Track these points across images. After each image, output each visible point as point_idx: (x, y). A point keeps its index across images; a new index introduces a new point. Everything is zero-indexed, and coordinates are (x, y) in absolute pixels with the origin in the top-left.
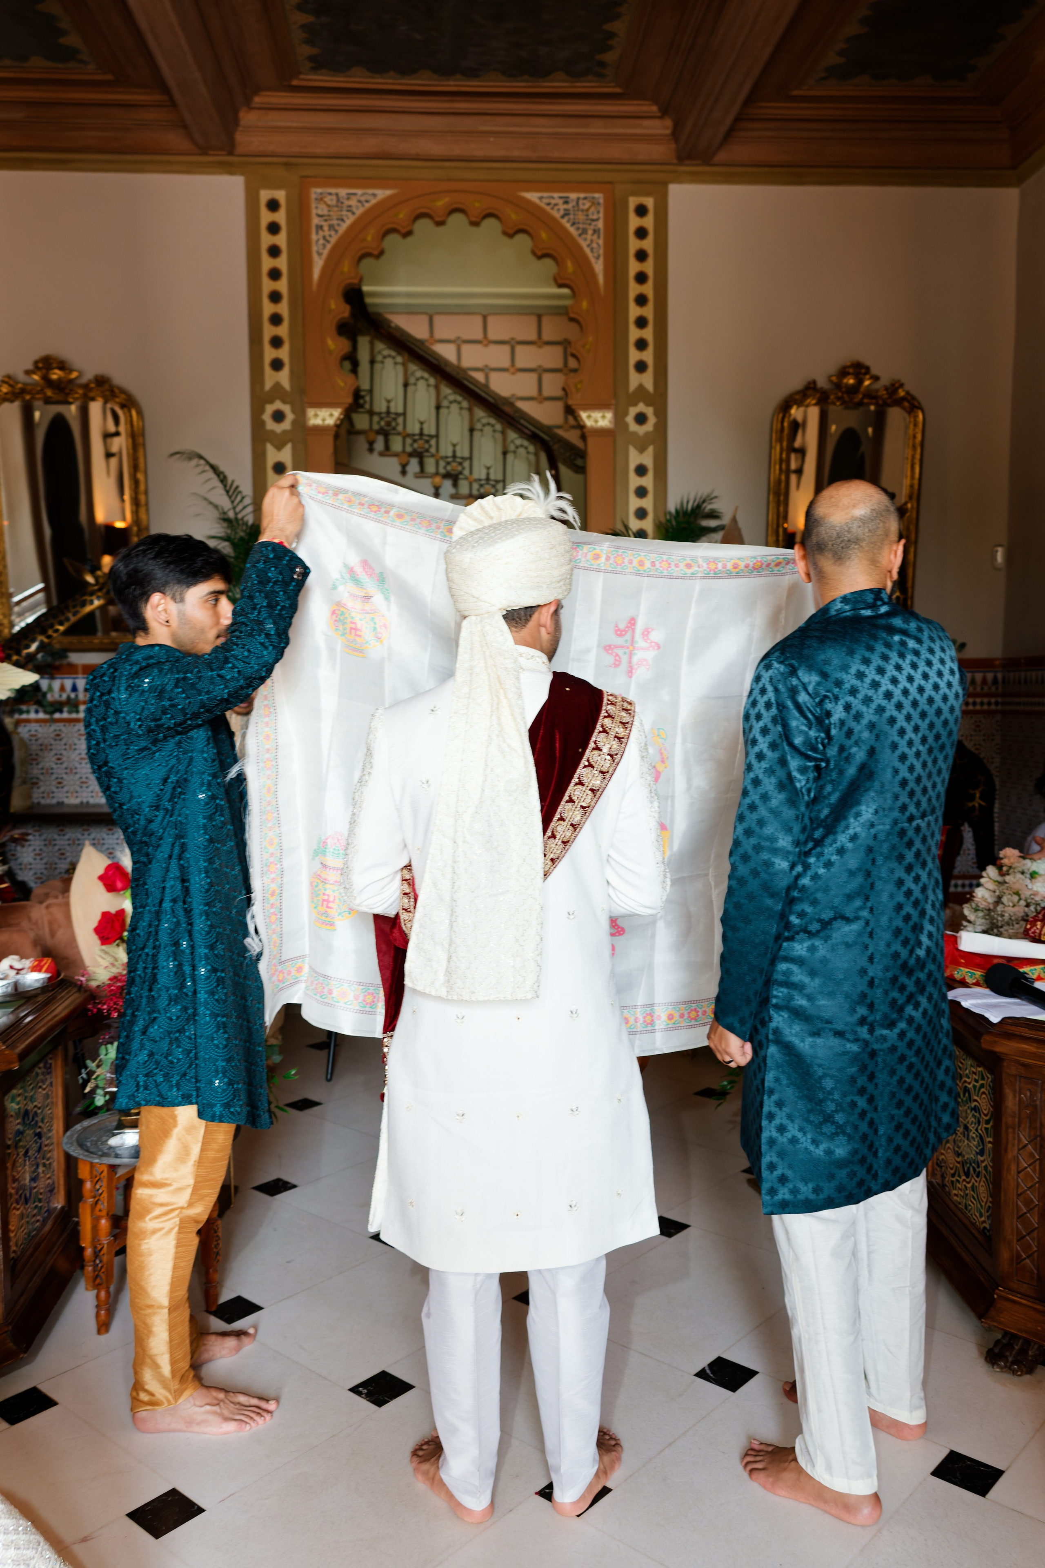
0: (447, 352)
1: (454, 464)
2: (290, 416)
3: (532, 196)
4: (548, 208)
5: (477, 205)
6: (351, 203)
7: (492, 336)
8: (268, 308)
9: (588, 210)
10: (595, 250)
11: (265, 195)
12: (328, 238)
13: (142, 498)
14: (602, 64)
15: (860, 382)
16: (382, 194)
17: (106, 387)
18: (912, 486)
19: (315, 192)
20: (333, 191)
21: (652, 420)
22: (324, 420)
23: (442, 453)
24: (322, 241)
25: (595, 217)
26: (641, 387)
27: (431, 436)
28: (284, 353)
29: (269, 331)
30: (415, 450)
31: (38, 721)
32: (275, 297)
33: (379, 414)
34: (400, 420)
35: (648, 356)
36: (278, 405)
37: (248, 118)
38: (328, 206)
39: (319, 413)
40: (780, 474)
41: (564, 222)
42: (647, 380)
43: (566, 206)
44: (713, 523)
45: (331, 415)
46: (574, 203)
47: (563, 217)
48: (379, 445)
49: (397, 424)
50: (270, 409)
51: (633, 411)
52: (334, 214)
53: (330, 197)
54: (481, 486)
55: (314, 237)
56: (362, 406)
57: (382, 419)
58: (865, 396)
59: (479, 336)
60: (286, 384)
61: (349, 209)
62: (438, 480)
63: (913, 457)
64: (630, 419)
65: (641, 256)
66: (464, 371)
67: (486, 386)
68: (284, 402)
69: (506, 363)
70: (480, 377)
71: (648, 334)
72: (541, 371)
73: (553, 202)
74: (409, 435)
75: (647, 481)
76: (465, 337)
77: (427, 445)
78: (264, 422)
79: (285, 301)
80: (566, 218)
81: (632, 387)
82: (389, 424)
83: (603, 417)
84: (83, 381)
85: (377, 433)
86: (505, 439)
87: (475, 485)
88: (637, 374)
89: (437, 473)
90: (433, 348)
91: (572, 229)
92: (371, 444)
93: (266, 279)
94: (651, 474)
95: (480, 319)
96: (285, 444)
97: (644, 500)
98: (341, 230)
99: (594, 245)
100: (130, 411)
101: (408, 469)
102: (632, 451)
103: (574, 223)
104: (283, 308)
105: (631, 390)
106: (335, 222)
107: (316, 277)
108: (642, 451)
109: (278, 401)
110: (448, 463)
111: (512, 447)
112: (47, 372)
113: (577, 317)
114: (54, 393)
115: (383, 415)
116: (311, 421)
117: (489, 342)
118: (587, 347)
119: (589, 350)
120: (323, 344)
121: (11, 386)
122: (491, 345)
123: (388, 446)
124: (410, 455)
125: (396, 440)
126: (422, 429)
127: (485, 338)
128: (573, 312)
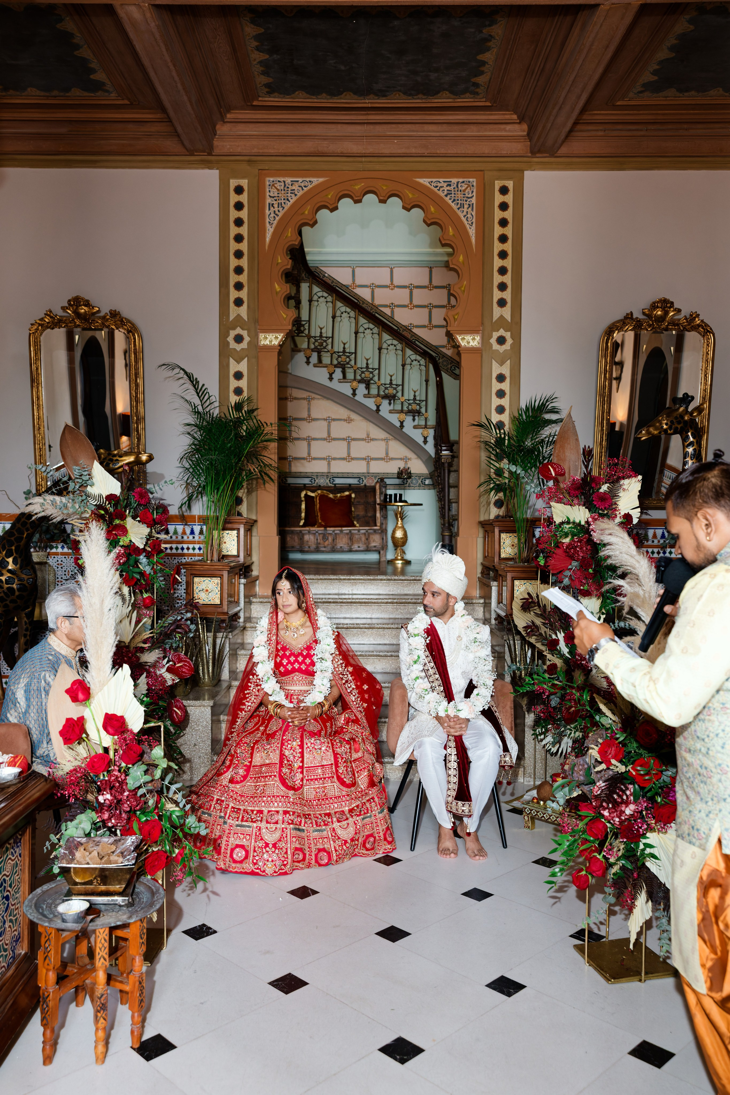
0: (365, 294)
1: (366, 373)
2: (247, 339)
3: (424, 181)
4: (436, 189)
5: (384, 188)
6: (294, 188)
7: (396, 282)
8: (234, 262)
9: (464, 191)
10: (469, 219)
11: (233, 183)
12: (277, 212)
13: (141, 396)
14: (476, 85)
15: (666, 313)
16: (316, 181)
17: (117, 317)
18: (705, 390)
19: (269, 180)
20: (282, 179)
21: (509, 341)
22: (271, 341)
23: (359, 365)
24: (272, 215)
25: (470, 195)
26: (502, 317)
27: (351, 353)
28: (243, 294)
29: (234, 279)
30: (339, 363)
31: (62, 554)
32: (239, 254)
33: (315, 337)
34: (329, 342)
35: (507, 295)
36: (239, 331)
37: (222, 129)
38: (278, 190)
39: (267, 336)
40: (605, 381)
41: (447, 199)
42: (506, 312)
43: (448, 188)
44: (554, 417)
45: (276, 338)
46: (455, 186)
47: (446, 196)
48: (314, 359)
49: (327, 345)
50: (233, 334)
51: (496, 335)
52: (282, 195)
53: (279, 184)
54: (386, 388)
55: (267, 212)
56: (302, 332)
57: (316, 341)
58: (669, 323)
59: (388, 283)
60: (245, 316)
61: (293, 192)
62: (355, 384)
63: (706, 368)
64: (493, 341)
65: (503, 223)
66: (376, 307)
67: (392, 318)
68: (243, 329)
69: (407, 302)
70: (387, 311)
71: (507, 279)
72: (430, 307)
73: (439, 185)
74: (335, 352)
75: (505, 386)
76: (377, 284)
77: (348, 359)
78: (228, 343)
79: (245, 257)
80: (449, 196)
81: (495, 317)
82: (321, 344)
83: (474, 339)
84: (102, 314)
85: (313, 350)
86: (404, 355)
87: (382, 388)
88: (499, 308)
89: (355, 379)
90: (354, 290)
91: (453, 205)
92: (308, 358)
93: (232, 242)
94: (508, 380)
95: (388, 270)
96: (243, 359)
97: (503, 399)
98: (286, 207)
99: (469, 216)
100: (134, 335)
101: (334, 376)
102: (495, 365)
103: (454, 200)
104: (244, 262)
105: (494, 320)
106: (283, 201)
107: (268, 240)
108: (502, 363)
109: (239, 328)
110: (363, 372)
111: (409, 361)
112: (77, 308)
113: (456, 267)
114: (81, 323)
115: (318, 338)
116: (262, 342)
117: (394, 287)
118: (463, 289)
119: (464, 291)
120: (272, 287)
121: (51, 317)
122: (396, 289)
123: (321, 360)
124: (335, 366)
125: (326, 356)
126: (344, 348)
127: (392, 284)
128: (453, 264)
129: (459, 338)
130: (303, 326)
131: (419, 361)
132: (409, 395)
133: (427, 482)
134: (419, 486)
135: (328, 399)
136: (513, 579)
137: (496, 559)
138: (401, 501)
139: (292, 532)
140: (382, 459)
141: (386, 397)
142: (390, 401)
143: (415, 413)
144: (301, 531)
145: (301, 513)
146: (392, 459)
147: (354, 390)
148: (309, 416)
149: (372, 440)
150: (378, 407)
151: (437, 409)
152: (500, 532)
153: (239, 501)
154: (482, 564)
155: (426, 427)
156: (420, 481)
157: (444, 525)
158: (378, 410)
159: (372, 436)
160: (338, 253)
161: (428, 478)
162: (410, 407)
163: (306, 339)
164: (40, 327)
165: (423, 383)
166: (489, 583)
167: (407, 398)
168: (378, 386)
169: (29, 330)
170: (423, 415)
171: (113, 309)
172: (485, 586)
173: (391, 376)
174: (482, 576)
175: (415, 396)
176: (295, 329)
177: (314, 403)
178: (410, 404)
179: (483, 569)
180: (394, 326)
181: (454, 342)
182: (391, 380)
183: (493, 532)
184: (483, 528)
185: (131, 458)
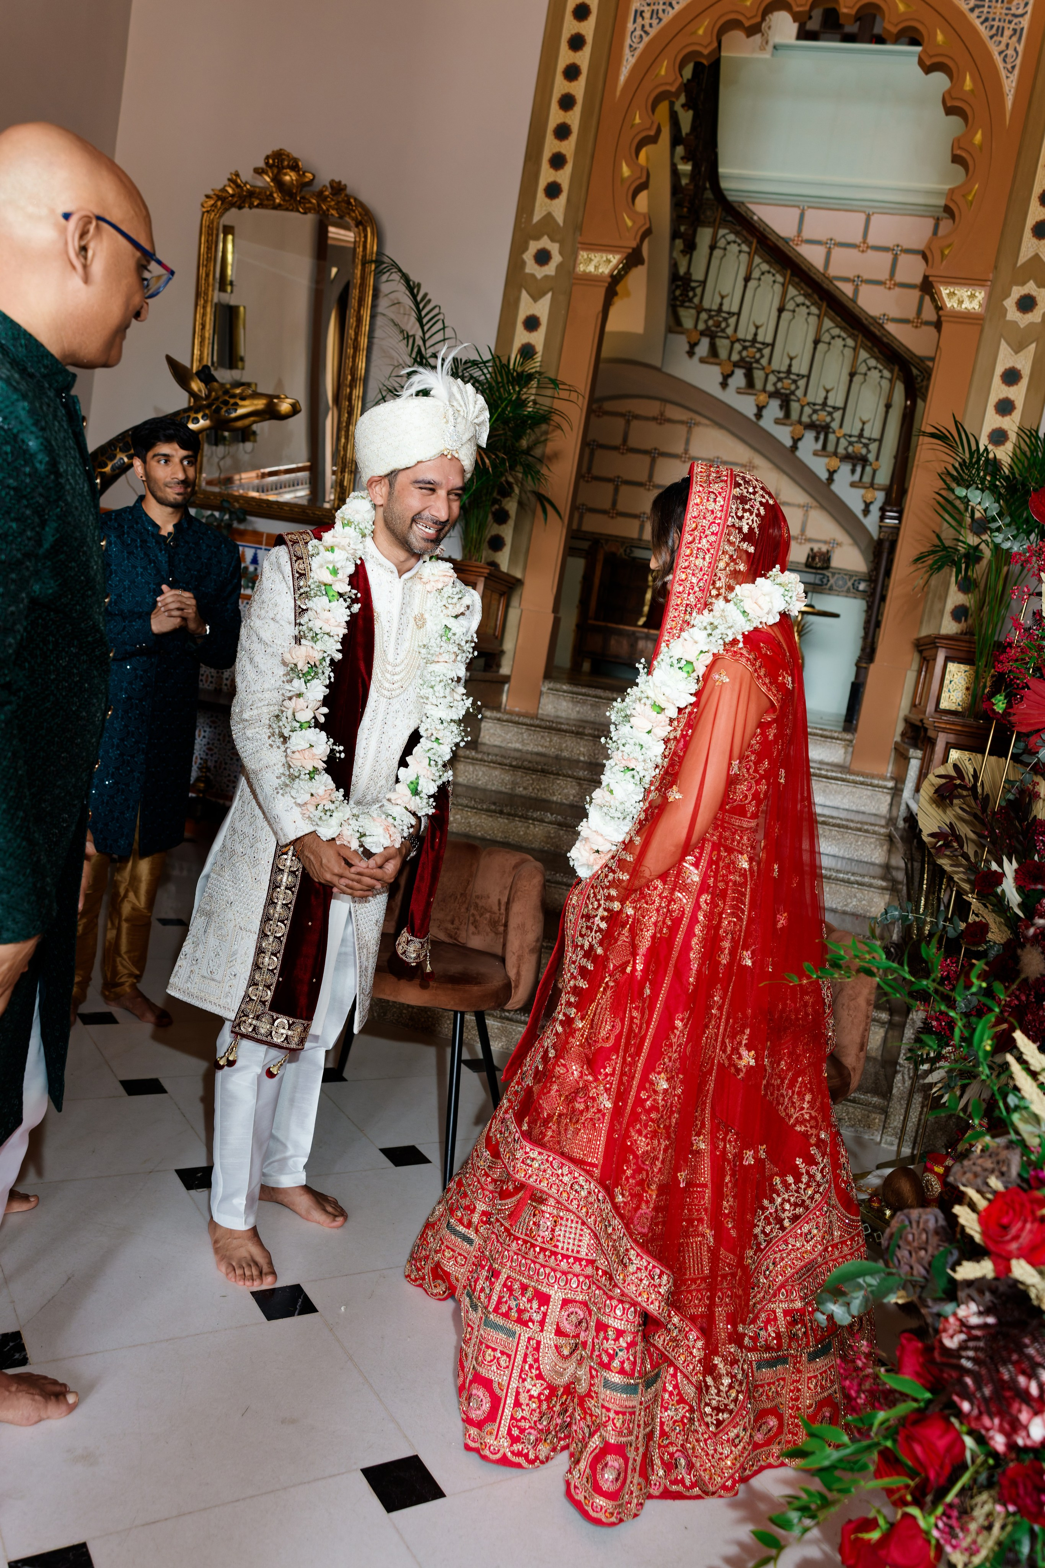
0: (813, 256)
1: (786, 381)
2: (556, 258)
7: (872, 240)
8: (556, 116)
10: (1008, 60)
12: (647, 28)
13: (364, 342)
17: (341, 197)
21: (1042, 307)
22: (596, 267)
23: (775, 366)
24: (638, 32)
25: (1020, 11)
26: (1036, 259)
27: (766, 345)
28: (564, 177)
29: (551, 146)
30: (742, 359)
32: (567, 102)
33: (710, 310)
34: (732, 321)
36: (545, 243)
39: (592, 256)
41: (973, 16)
45: (608, 261)
47: (972, 10)
48: (703, 348)
49: (728, 326)
50: (534, 246)
54: (815, 411)
55: (630, 26)
56: (691, 300)
57: (710, 317)
59: (858, 239)
60: (560, 218)
62: (763, 397)
64: (1010, 304)
66: (830, 280)
67: (854, 301)
68: (552, 240)
69: (884, 276)
70: (847, 289)
74: (738, 340)
75: (1017, 393)
76: (839, 239)
77: (758, 355)
78: (523, 263)
79: (578, 109)
80: (977, 11)
81: (1023, 258)
82: (718, 325)
83: (972, 296)
84: (317, 187)
85: (702, 334)
86: (856, 357)
87: (808, 410)
88: (1034, 240)
89: (764, 390)
90: (799, 249)
91: (981, 28)
92: (693, 346)
93: (559, 78)
94: (1024, 383)
95: (863, 217)
96: (544, 294)
97: (1007, 419)
98: (666, 18)
99: (1010, 52)
100: (365, 230)
101: (730, 381)
102: (1004, 348)
103: (986, 20)
104: (574, 118)
105: (1019, 263)
106: (661, 7)
107: (622, 78)
108: (1018, 348)
109: (546, 237)
110: (780, 379)
111: (863, 369)
112: (279, 172)
113: (964, 154)
114: (284, 200)
115: (713, 313)
116: (581, 268)
117: (868, 247)
118: (970, 198)
119: (971, 202)
120: (616, 168)
121: (238, 186)
122: (869, 251)
123: (714, 351)
124: (736, 365)
125: (723, 345)
126: (756, 335)
127: (864, 242)
128: (960, 148)
129: (944, 291)
130: (693, 289)
131: (880, 371)
132: (852, 427)
133: (861, 586)
134: (848, 591)
135: (721, 426)
136: (948, 747)
137: (930, 708)
139: (621, 633)
141: (811, 426)
142: (818, 433)
143: (858, 461)
144: (634, 633)
145: (642, 603)
146: (809, 540)
147: (760, 409)
148: (686, 451)
150: (796, 441)
151: (896, 457)
152: (948, 659)
153: (497, 544)
154: (906, 720)
155: (872, 485)
156: (850, 584)
157: (863, 650)
158: (794, 447)
160: (780, 181)
161: (864, 580)
162: (850, 449)
163: (693, 312)
164: (219, 203)
165: (882, 409)
166: (908, 751)
167: (849, 432)
168: (802, 407)
169: (203, 206)
170: (871, 464)
171: (337, 180)
172: (902, 758)
173: (827, 391)
174: (902, 740)
175: (862, 430)
176: (678, 293)
177: (697, 431)
178: (851, 443)
179: (905, 728)
180: (850, 305)
181: (933, 300)
182: (826, 398)
183: (935, 659)
184: (920, 652)
185: (259, 404)
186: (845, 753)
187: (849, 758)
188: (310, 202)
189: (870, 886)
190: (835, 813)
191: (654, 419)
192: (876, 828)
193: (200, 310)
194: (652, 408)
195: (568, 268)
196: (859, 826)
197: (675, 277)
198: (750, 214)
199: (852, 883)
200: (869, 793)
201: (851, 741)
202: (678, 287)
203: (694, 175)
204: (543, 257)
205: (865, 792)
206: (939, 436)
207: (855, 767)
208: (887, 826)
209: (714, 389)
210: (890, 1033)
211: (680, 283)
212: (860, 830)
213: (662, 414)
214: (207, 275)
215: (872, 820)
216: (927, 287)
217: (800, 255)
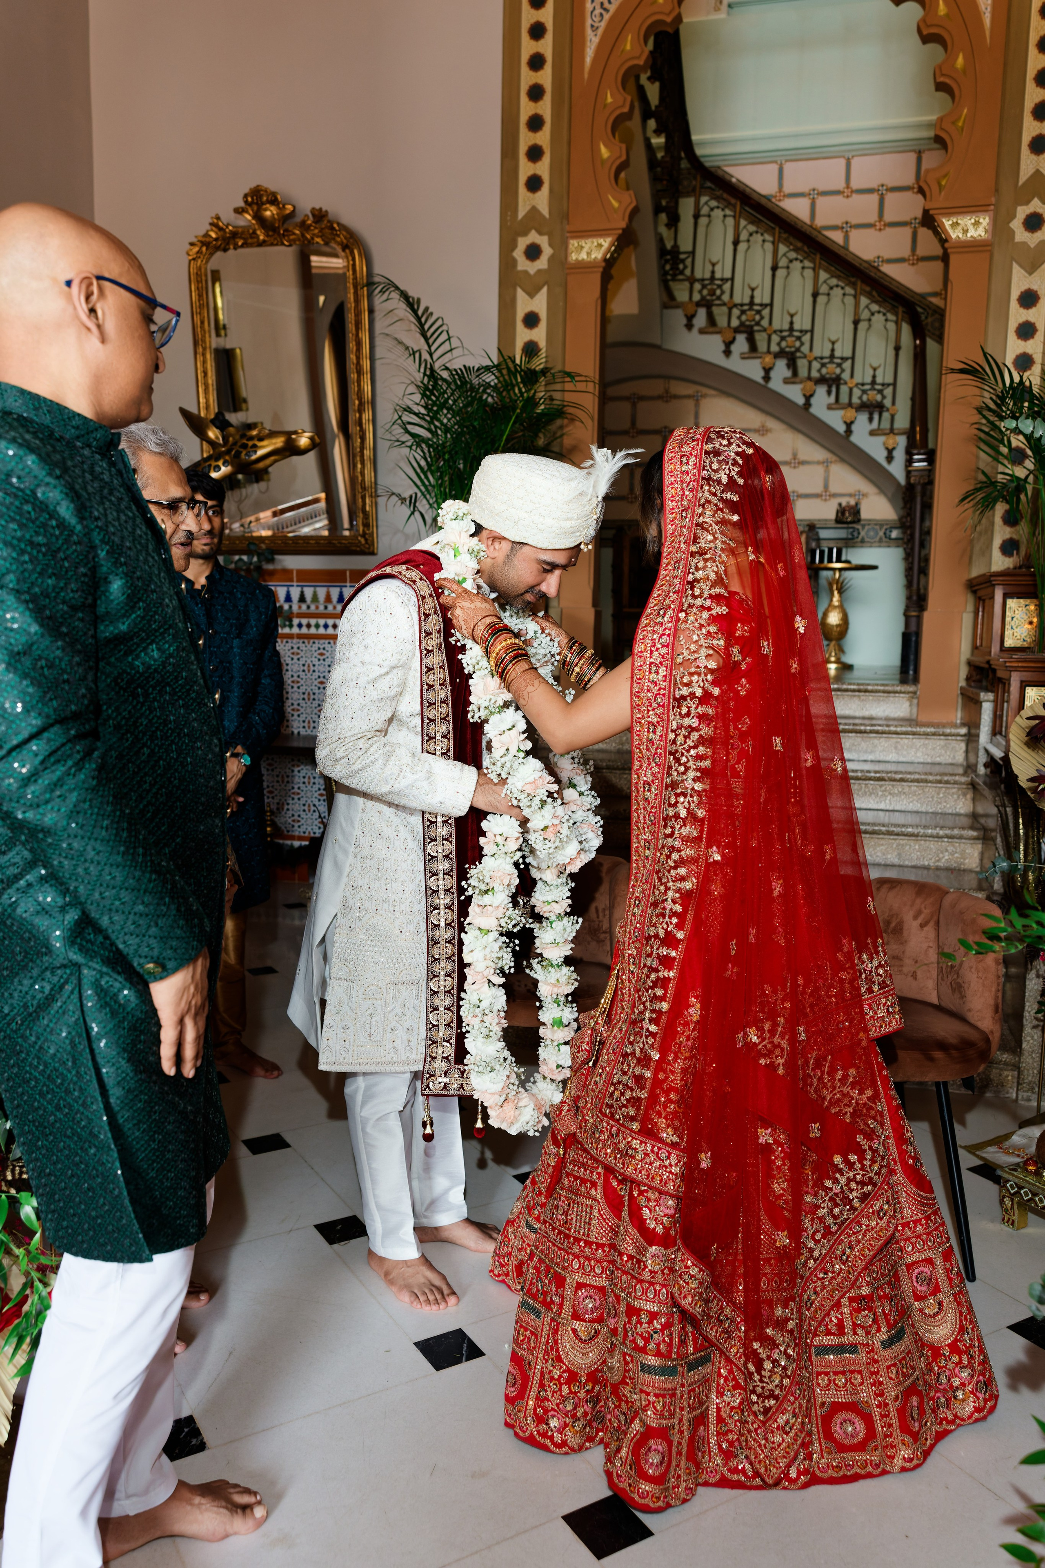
0: (798, 209)
1: (789, 339)
2: (547, 251)
7: (855, 184)
8: (527, 108)
12: (606, 5)
13: (366, 364)
17: (324, 223)
22: (589, 254)
23: (776, 325)
24: (598, 11)
26: (1038, 175)
27: (764, 306)
28: (543, 168)
29: (526, 138)
30: (742, 324)
32: (536, 93)
33: (703, 280)
34: (727, 287)
36: (533, 237)
45: (600, 246)
48: (701, 319)
49: (723, 292)
50: (523, 243)
54: (823, 365)
55: (589, 6)
56: (682, 273)
57: (704, 287)
59: (841, 185)
60: (545, 211)
62: (768, 359)
64: (1017, 225)
66: (818, 231)
67: (846, 248)
68: (540, 233)
69: (873, 218)
70: (837, 237)
72: (915, 224)
74: (735, 305)
75: (1037, 315)
76: (822, 188)
77: (757, 317)
78: (514, 261)
79: (548, 98)
81: (1023, 177)
82: (712, 292)
83: (977, 224)
84: (298, 219)
85: (698, 304)
86: (857, 305)
87: (816, 365)
88: (1033, 157)
89: (769, 352)
90: (781, 204)
92: (690, 318)
93: (525, 69)
94: (1043, 303)
95: (842, 162)
96: (538, 289)
97: (1031, 342)
100: (352, 253)
101: (733, 348)
102: (1017, 272)
104: (545, 108)
105: (1021, 182)
107: (588, 60)
108: (1031, 269)
109: (533, 232)
110: (783, 338)
111: (865, 315)
112: (259, 209)
113: (947, 81)
114: (268, 236)
115: (707, 282)
116: (574, 257)
117: (852, 192)
118: (960, 124)
119: (962, 129)
120: (594, 151)
121: (220, 229)
122: (854, 195)
123: (711, 320)
124: (737, 330)
125: (720, 313)
126: (752, 297)
127: (848, 187)
128: (943, 75)
129: (947, 223)
130: (683, 261)
131: (884, 314)
132: (863, 375)
133: (894, 534)
134: (881, 541)
135: (728, 395)
136: (1024, 686)
137: (995, 649)
138: (839, 560)
140: (817, 496)
141: (822, 380)
142: (830, 387)
143: (873, 408)
146: (834, 495)
147: (767, 371)
149: (803, 463)
150: (808, 398)
151: (913, 399)
152: (1006, 596)
154: (969, 663)
155: (892, 431)
156: (881, 533)
157: (909, 598)
158: (808, 404)
159: (801, 457)
160: (754, 139)
161: (896, 528)
162: (865, 398)
163: (687, 284)
164: (204, 249)
165: (891, 353)
166: (979, 695)
167: (860, 381)
168: (810, 363)
169: (188, 254)
170: (888, 410)
171: (317, 207)
172: (971, 702)
173: (833, 343)
174: (968, 685)
175: (874, 377)
176: (668, 267)
177: (705, 403)
178: (864, 392)
179: (969, 672)
180: (842, 252)
181: (936, 233)
182: (833, 350)
183: (992, 598)
184: (974, 592)
185: (278, 442)
186: (911, 705)
187: (915, 710)
188: (294, 234)
189: (961, 837)
190: (910, 768)
191: (660, 397)
192: (957, 778)
193: (200, 358)
194: (656, 387)
195: (560, 260)
196: (938, 778)
197: (663, 252)
198: (727, 177)
199: (942, 837)
200: (942, 743)
201: (915, 693)
202: (667, 261)
203: (668, 147)
204: (533, 252)
205: (938, 743)
206: (970, 371)
207: (923, 718)
208: (965, 774)
209: (719, 359)
210: (1008, 986)
211: (669, 257)
212: (940, 782)
213: (667, 391)
214: (202, 322)
215: (950, 770)
216: (929, 221)
217: (784, 210)
